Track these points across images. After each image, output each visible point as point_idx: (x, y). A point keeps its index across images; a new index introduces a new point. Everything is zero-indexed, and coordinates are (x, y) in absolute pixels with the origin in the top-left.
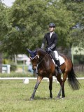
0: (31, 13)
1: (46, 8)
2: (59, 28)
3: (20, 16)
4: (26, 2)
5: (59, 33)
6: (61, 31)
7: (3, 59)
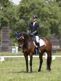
0: (33, 9)
1: (43, 6)
2: (53, 20)
3: (25, 11)
4: (29, 1)
5: (53, 23)
6: (55, 22)
7: (13, 43)
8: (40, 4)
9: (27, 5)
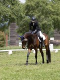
8: (44, 3)
9: (33, 4)
